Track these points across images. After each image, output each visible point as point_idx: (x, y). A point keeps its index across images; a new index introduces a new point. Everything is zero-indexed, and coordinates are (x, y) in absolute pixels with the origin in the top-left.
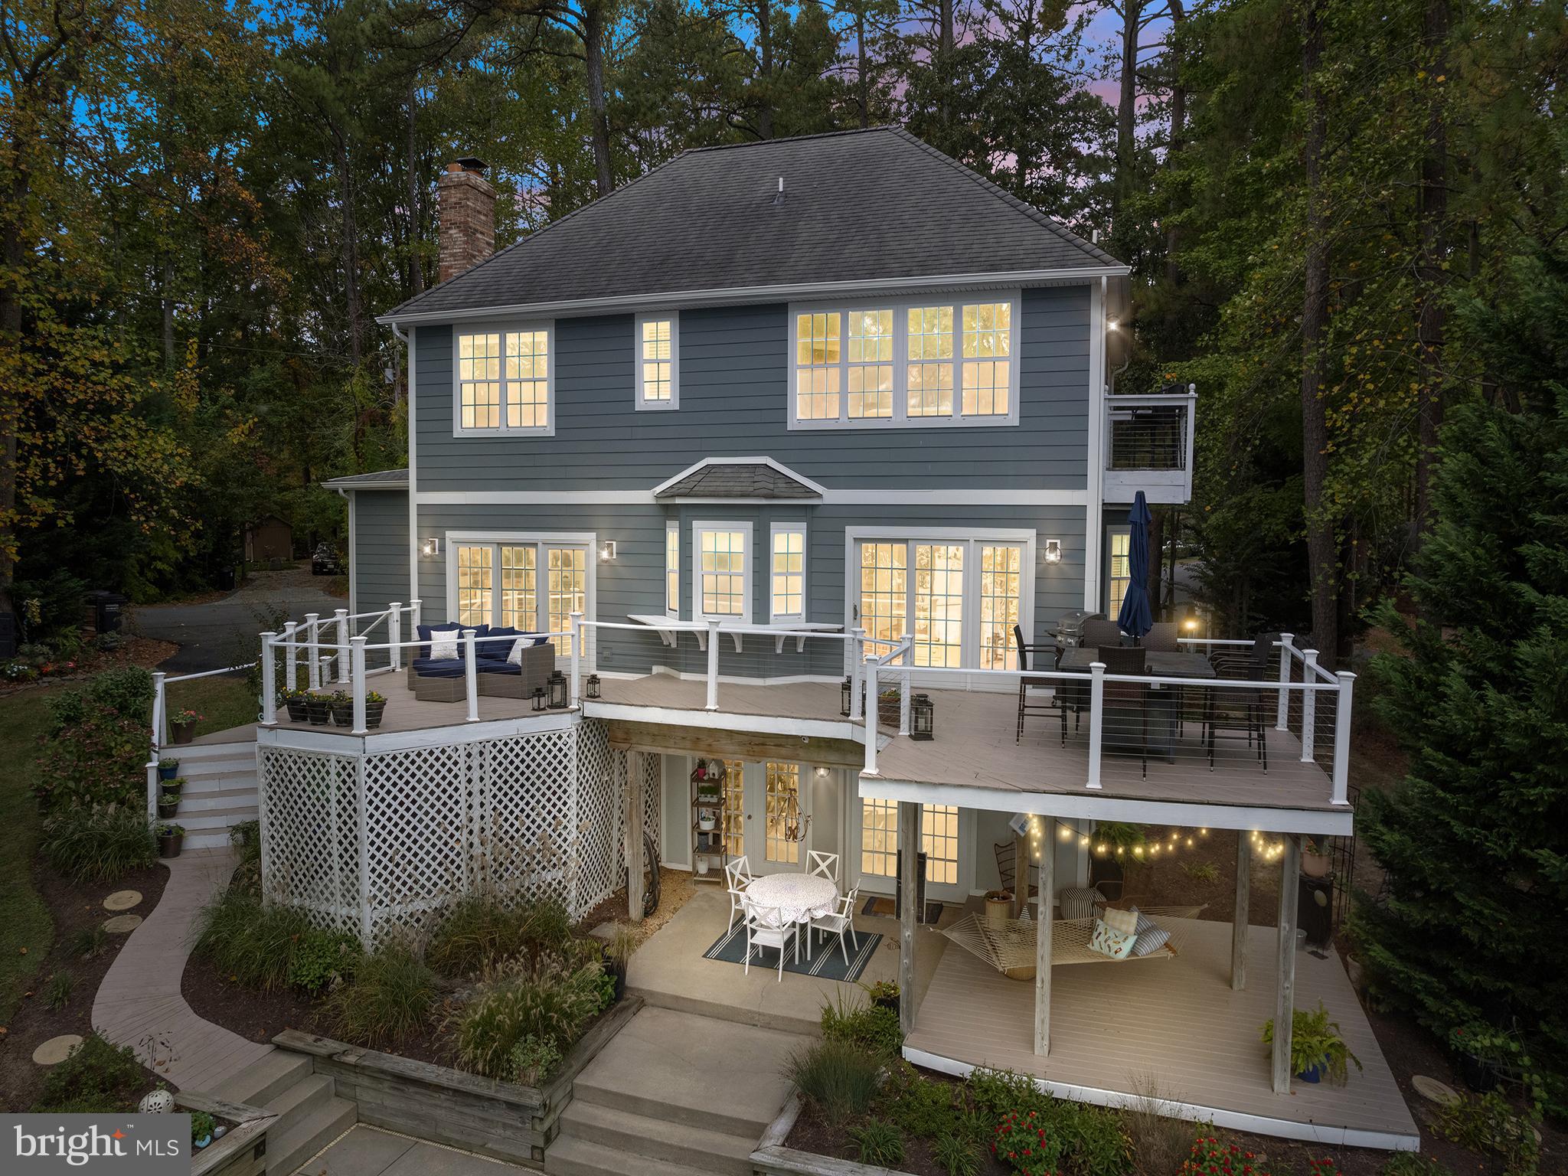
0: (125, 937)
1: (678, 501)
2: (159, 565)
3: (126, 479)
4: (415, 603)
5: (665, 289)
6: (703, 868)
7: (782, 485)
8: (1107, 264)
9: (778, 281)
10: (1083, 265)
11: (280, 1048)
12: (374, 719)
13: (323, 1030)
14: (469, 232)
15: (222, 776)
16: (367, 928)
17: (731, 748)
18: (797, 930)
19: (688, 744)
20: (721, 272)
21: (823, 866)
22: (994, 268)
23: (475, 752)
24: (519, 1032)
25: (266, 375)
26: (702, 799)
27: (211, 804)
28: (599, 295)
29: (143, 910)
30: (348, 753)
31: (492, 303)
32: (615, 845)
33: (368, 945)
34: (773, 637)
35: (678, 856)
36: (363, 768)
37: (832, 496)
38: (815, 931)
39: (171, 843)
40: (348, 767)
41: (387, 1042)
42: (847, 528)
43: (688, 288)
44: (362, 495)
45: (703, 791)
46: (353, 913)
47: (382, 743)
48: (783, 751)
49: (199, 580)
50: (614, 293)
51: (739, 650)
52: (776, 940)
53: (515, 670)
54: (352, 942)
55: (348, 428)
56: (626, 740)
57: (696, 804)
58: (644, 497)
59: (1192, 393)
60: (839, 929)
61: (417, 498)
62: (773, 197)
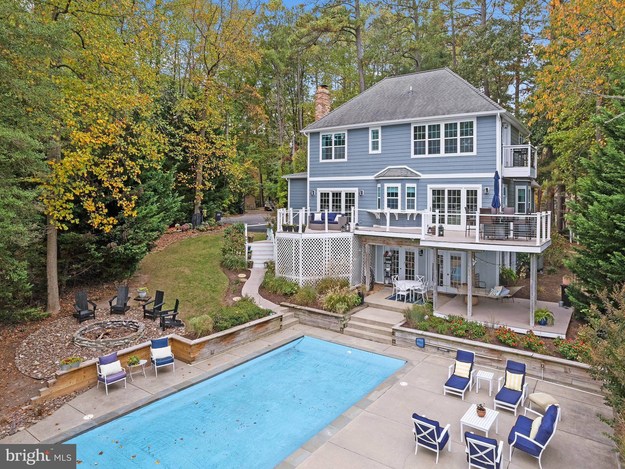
0: (245, 282)
1: (380, 178)
2: (224, 205)
3: (228, 177)
4: (309, 208)
5: (377, 120)
6: (387, 282)
7: (409, 173)
8: (500, 109)
9: (408, 117)
10: (493, 110)
11: (282, 305)
12: (303, 231)
13: (291, 302)
14: (323, 105)
15: (260, 251)
16: (301, 282)
17: (393, 243)
18: (410, 292)
19: (382, 242)
20: (393, 115)
21: (420, 279)
22: (468, 112)
23: (327, 240)
24: (338, 301)
25: (254, 146)
26: (387, 262)
27: (258, 257)
28: (359, 123)
29: (247, 277)
30: (298, 238)
31: (331, 126)
32: (362, 272)
33: (300, 285)
34: (407, 214)
35: (380, 279)
36: (301, 242)
37: (423, 176)
38: (416, 294)
39: (250, 265)
40: (297, 242)
41: (307, 305)
42: (428, 185)
43: (383, 120)
44: (292, 180)
45: (387, 260)
46: (298, 278)
47: (305, 236)
48: (407, 243)
49: (234, 211)
50: (363, 122)
51: (397, 219)
52: (405, 294)
53: (337, 223)
54: (296, 284)
55: (280, 162)
56: (365, 241)
57: (385, 263)
58: (372, 177)
59: (530, 144)
60: (422, 293)
61: (309, 179)
62: (409, 92)
